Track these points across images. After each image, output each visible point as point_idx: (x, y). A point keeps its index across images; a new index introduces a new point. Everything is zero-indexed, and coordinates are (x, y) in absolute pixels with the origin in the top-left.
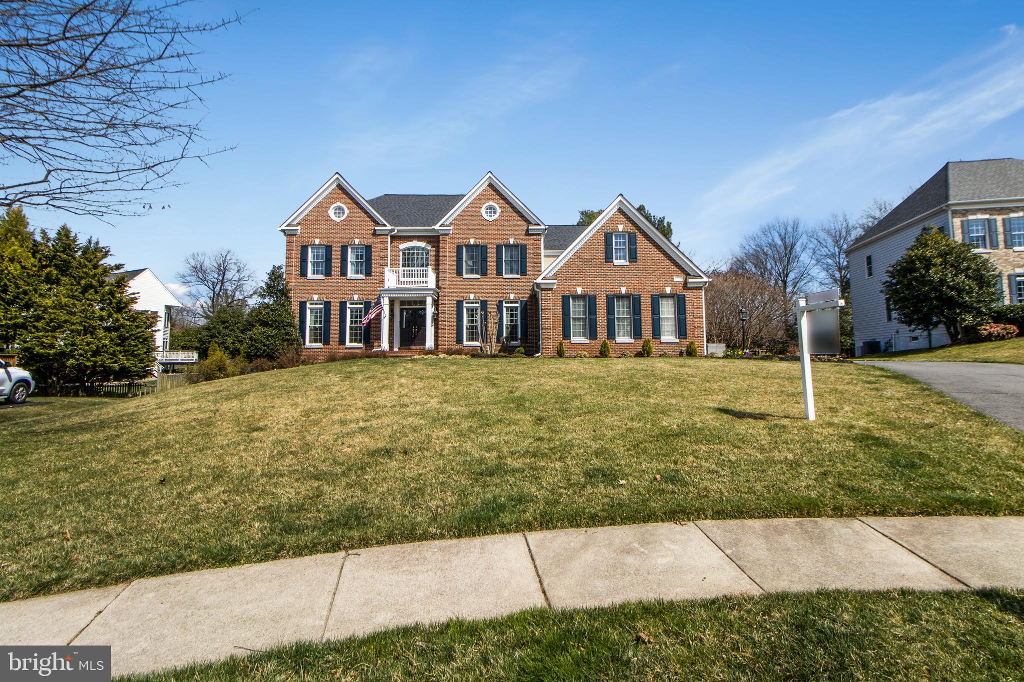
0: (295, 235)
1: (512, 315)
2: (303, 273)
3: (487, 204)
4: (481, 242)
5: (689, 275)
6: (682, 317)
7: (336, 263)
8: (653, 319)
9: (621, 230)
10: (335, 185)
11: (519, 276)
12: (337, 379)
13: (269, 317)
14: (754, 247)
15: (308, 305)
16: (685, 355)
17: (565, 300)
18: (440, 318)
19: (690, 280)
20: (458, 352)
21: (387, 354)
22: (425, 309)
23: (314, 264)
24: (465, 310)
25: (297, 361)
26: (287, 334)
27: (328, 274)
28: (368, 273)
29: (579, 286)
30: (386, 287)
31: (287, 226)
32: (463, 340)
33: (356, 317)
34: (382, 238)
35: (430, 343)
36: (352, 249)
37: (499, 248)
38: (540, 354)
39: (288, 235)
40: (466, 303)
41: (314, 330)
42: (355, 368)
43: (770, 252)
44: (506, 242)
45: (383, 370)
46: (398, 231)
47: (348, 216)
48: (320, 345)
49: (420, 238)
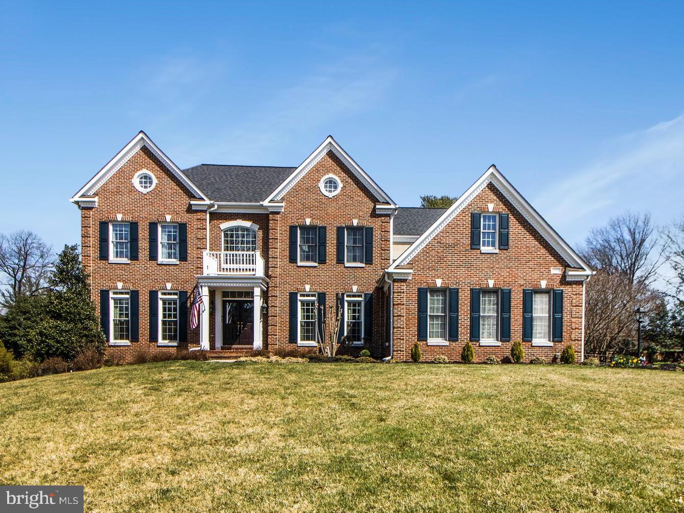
0: (91, 208)
1: (354, 311)
2: (104, 256)
3: (327, 176)
4: (319, 223)
5: (569, 266)
6: (558, 316)
7: (143, 244)
8: (524, 318)
9: (491, 210)
10: (138, 148)
11: (363, 265)
12: (140, 392)
13: (62, 308)
14: (601, 242)
15: (111, 295)
16: (558, 360)
17: (422, 294)
18: (270, 312)
19: (570, 273)
20: (293, 354)
21: (208, 355)
22: (252, 302)
23: (116, 245)
24: (299, 304)
25: (99, 362)
26: (85, 329)
27: (134, 256)
28: (183, 257)
29: (438, 277)
30: (205, 275)
31: (81, 197)
32: (296, 339)
33: (170, 310)
34: (199, 216)
35: (258, 343)
36: (162, 227)
37: (340, 230)
38: (390, 358)
39: (84, 208)
40: (302, 295)
41: (119, 324)
42: (165, 375)
43: (618, 248)
44: (349, 224)
45: (202, 378)
46: (219, 207)
47: (156, 186)
48: (126, 342)
49: (245, 217)
